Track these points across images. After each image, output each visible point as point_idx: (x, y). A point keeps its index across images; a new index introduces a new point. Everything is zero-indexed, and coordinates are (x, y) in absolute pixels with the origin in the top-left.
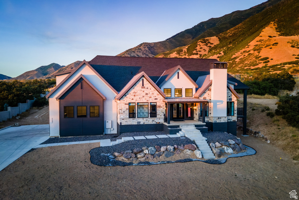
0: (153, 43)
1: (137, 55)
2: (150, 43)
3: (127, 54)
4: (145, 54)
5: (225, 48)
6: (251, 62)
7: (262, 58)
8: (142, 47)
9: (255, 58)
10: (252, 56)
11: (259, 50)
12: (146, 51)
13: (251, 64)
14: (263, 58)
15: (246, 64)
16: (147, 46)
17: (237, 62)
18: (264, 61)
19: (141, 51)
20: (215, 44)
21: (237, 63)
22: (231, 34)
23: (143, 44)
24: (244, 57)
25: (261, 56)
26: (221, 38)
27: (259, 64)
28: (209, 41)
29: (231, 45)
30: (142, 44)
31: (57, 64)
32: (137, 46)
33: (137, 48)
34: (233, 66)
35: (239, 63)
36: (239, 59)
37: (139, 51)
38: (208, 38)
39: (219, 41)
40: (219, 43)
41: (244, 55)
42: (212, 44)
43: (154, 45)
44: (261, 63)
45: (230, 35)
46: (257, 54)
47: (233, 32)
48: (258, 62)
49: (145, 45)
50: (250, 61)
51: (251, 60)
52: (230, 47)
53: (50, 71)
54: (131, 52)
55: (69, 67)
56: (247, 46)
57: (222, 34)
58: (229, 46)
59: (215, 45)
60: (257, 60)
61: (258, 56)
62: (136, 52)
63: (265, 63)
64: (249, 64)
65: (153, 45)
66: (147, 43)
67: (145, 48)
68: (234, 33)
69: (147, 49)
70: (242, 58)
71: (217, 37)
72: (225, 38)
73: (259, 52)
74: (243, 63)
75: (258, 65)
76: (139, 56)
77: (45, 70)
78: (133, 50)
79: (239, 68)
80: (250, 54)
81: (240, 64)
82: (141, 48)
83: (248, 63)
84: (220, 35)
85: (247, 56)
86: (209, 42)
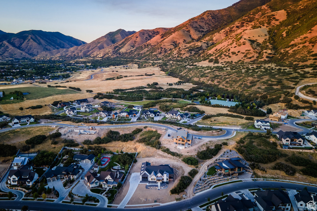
0: (218, 10)
1: (200, 26)
2: (214, 11)
3: (189, 25)
4: (207, 24)
5: (290, 26)
6: (302, 57)
7: (313, 53)
8: (205, 15)
9: (307, 52)
10: (305, 50)
11: (314, 43)
12: (209, 20)
13: (301, 59)
14: (315, 54)
15: (297, 58)
16: (211, 14)
17: (289, 53)
18: (315, 57)
19: (203, 21)
20: (281, 20)
21: (289, 55)
22: (302, 6)
23: (207, 13)
24: (298, 49)
25: (313, 51)
26: (290, 12)
27: (309, 61)
28: (274, 16)
29: (298, 23)
30: (205, 12)
31: (123, 30)
32: (200, 14)
33: (200, 18)
34: (285, 58)
35: (291, 56)
36: (293, 51)
37: (202, 21)
38: (274, 12)
39: (286, 15)
40: (286, 19)
41: (299, 47)
42: (277, 20)
43: (219, 13)
44: (311, 59)
45: (302, 8)
46: (311, 48)
47: (305, 4)
48: (308, 58)
49: (208, 14)
50: (301, 55)
51: (303, 54)
52: (296, 26)
53: (117, 37)
54: (193, 23)
55: (134, 36)
56: (310, 31)
57: (292, 6)
58: (295, 24)
59: (280, 22)
60: (308, 55)
61: (311, 51)
62: (199, 22)
63: (315, 60)
64: (299, 59)
65: (217, 13)
66: (211, 11)
67: (208, 17)
68: (306, 6)
69: (210, 18)
70: (296, 49)
71: (285, 10)
72: (294, 12)
73: (313, 46)
74: (294, 57)
75: (307, 61)
76: (201, 26)
77: (113, 36)
78: (196, 20)
79: (289, 62)
80: (304, 46)
81: (291, 58)
82: (204, 17)
83: (299, 57)
84: (290, 8)
85: (301, 49)
86: (274, 18)
